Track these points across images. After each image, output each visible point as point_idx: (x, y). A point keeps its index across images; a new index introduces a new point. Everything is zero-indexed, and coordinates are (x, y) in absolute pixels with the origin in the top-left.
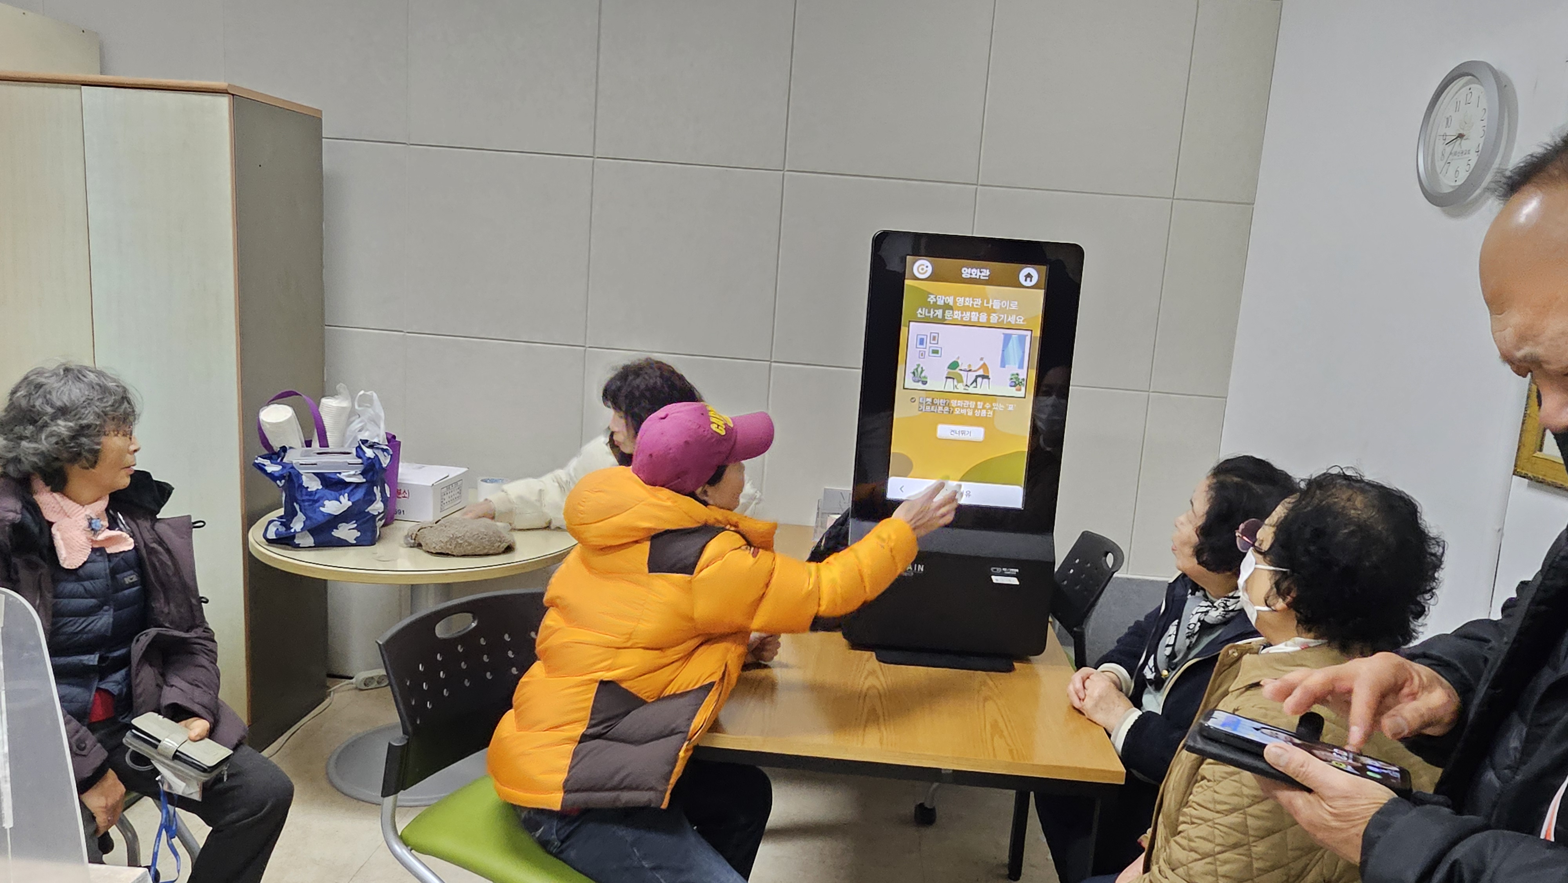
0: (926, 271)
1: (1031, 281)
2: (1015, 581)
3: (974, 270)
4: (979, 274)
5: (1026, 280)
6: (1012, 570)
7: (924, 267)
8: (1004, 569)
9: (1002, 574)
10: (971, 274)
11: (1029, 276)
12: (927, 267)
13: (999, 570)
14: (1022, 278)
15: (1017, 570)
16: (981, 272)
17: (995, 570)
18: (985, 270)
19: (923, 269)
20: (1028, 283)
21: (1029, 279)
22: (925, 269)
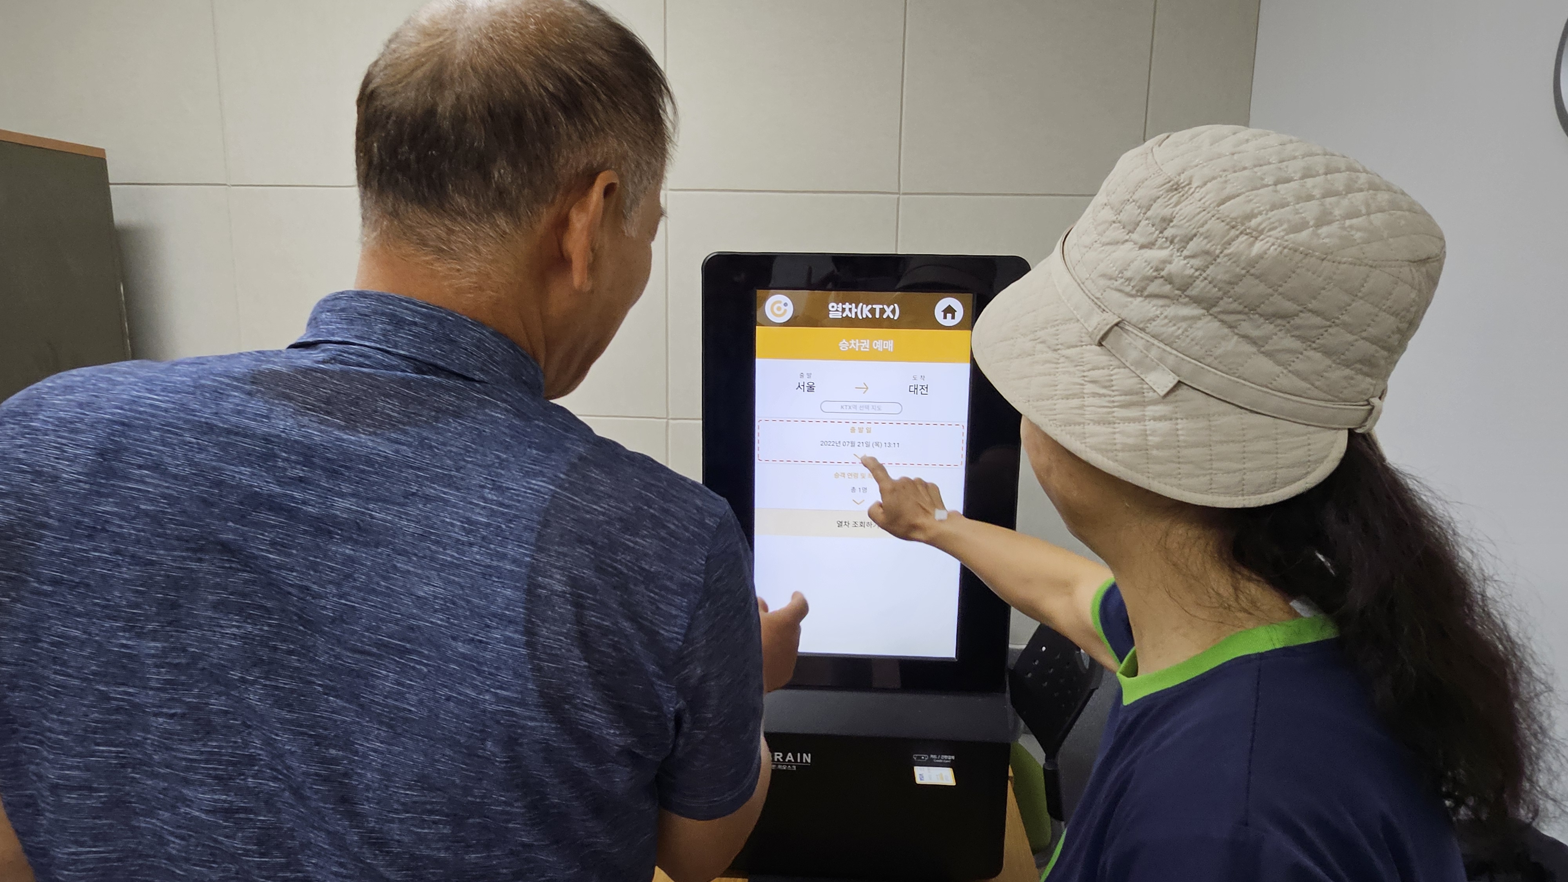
0: (785, 311)
1: (953, 318)
2: (949, 777)
5: (945, 317)
6: (946, 757)
7: (782, 305)
8: (932, 756)
9: (932, 765)
11: (949, 310)
12: (786, 305)
13: (924, 757)
14: (939, 314)
15: (953, 757)
17: (921, 757)
19: (779, 309)
20: (949, 322)
21: (949, 316)
22: (783, 308)
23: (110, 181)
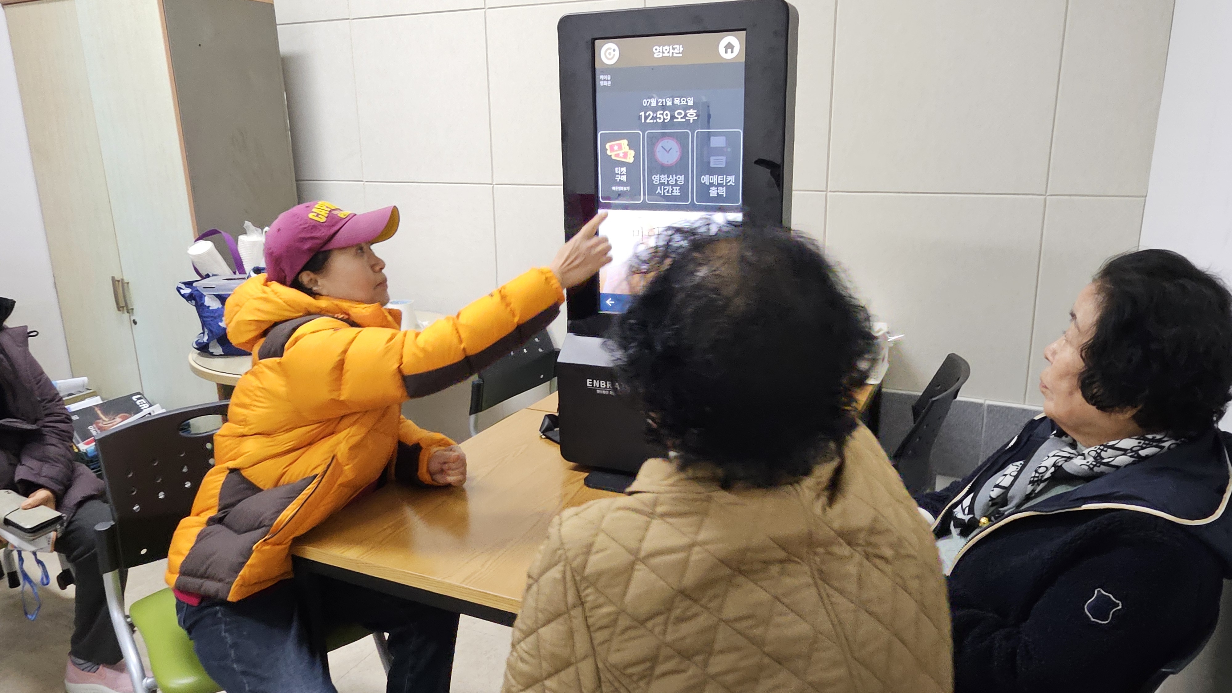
0: (614, 55)
1: (732, 52)
3: (666, 47)
4: (671, 51)
7: (611, 51)
10: (663, 52)
11: (729, 46)
12: (614, 50)
14: (721, 50)
16: (674, 49)
18: (677, 46)
20: (729, 56)
22: (613, 53)
23: (277, 23)
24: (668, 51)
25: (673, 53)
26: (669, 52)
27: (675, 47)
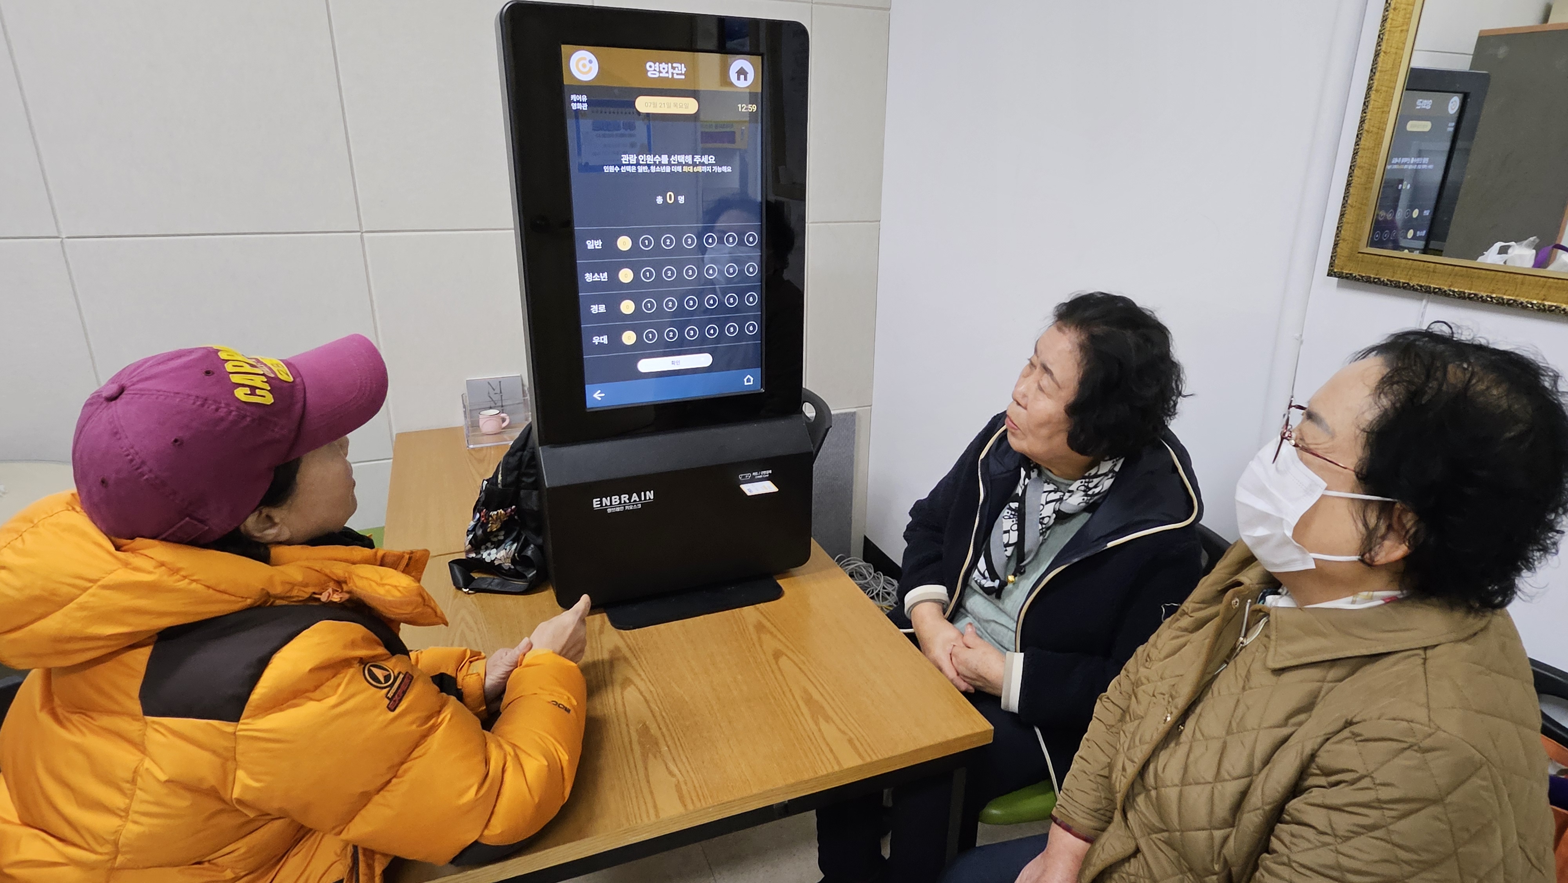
0: (591, 68)
1: (745, 77)
2: (768, 487)
3: (663, 65)
4: (671, 71)
5: (738, 77)
6: (764, 472)
7: (587, 62)
8: (754, 474)
9: (753, 480)
10: (660, 72)
11: (742, 70)
12: (591, 61)
13: (748, 476)
14: (734, 74)
15: (771, 472)
16: (673, 68)
17: (744, 477)
18: (679, 65)
19: (584, 66)
20: (741, 82)
21: (742, 75)
22: (589, 65)
24: (666, 70)
25: (673, 74)
26: (667, 72)
27: (675, 65)
